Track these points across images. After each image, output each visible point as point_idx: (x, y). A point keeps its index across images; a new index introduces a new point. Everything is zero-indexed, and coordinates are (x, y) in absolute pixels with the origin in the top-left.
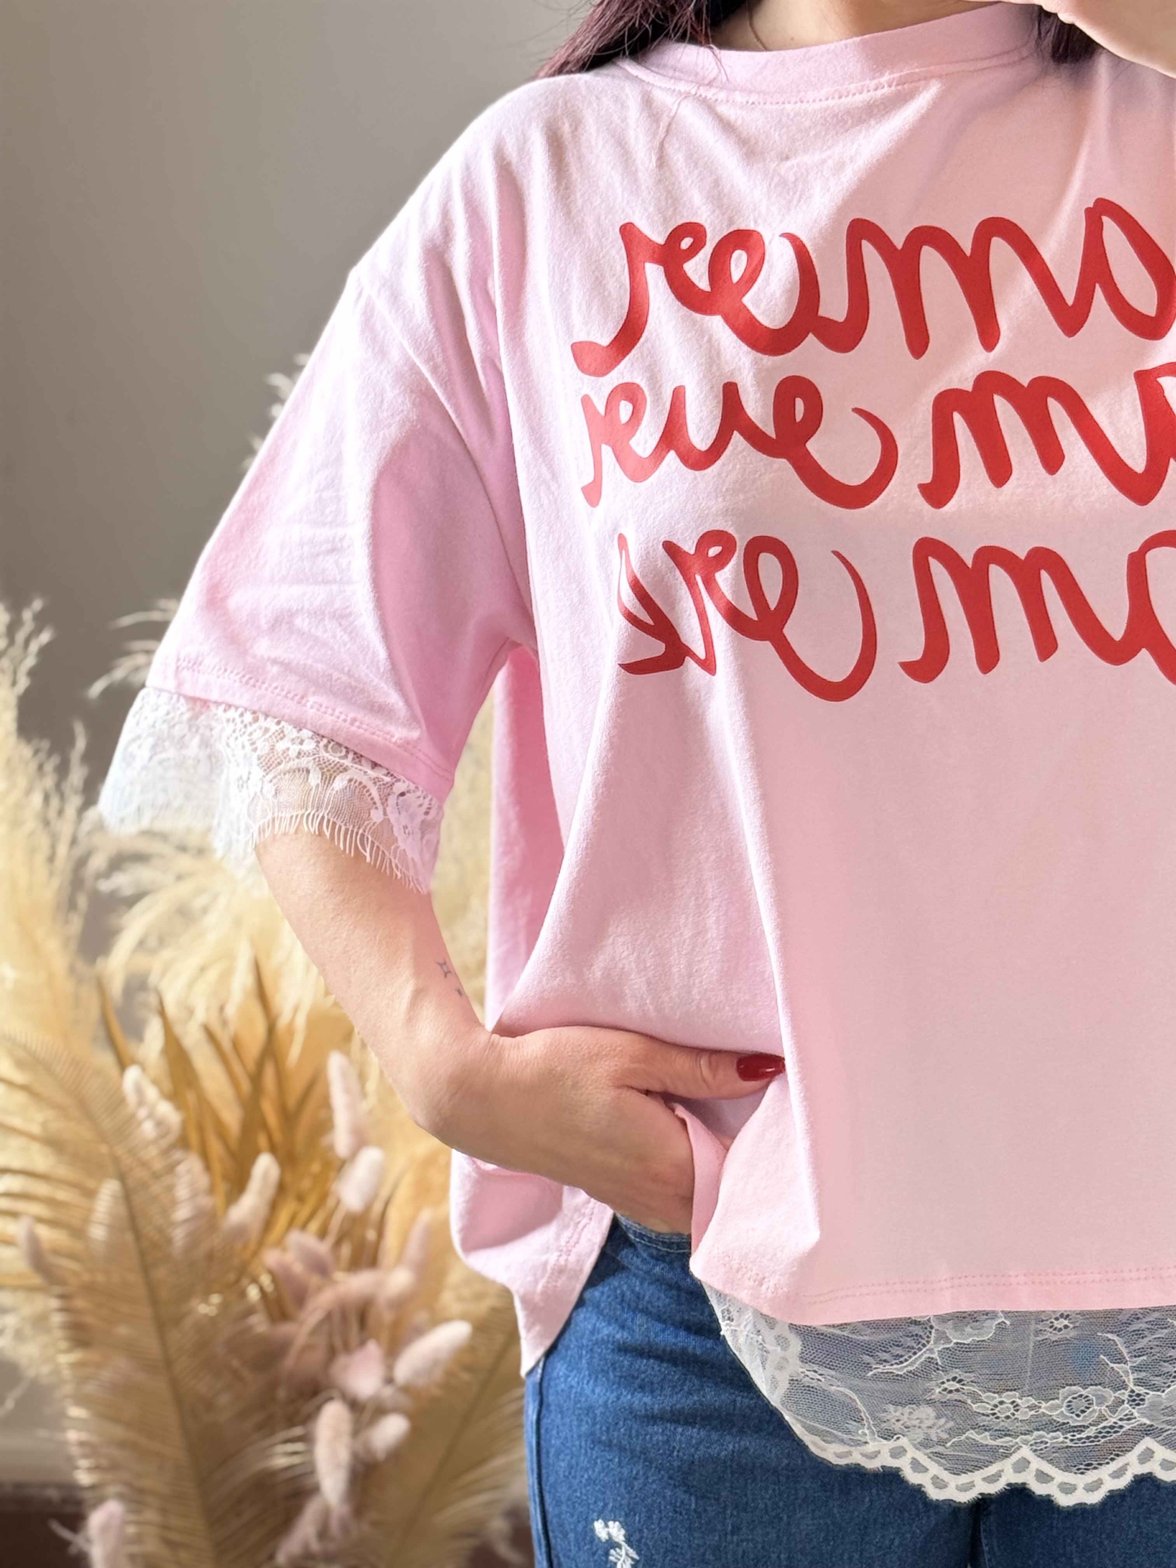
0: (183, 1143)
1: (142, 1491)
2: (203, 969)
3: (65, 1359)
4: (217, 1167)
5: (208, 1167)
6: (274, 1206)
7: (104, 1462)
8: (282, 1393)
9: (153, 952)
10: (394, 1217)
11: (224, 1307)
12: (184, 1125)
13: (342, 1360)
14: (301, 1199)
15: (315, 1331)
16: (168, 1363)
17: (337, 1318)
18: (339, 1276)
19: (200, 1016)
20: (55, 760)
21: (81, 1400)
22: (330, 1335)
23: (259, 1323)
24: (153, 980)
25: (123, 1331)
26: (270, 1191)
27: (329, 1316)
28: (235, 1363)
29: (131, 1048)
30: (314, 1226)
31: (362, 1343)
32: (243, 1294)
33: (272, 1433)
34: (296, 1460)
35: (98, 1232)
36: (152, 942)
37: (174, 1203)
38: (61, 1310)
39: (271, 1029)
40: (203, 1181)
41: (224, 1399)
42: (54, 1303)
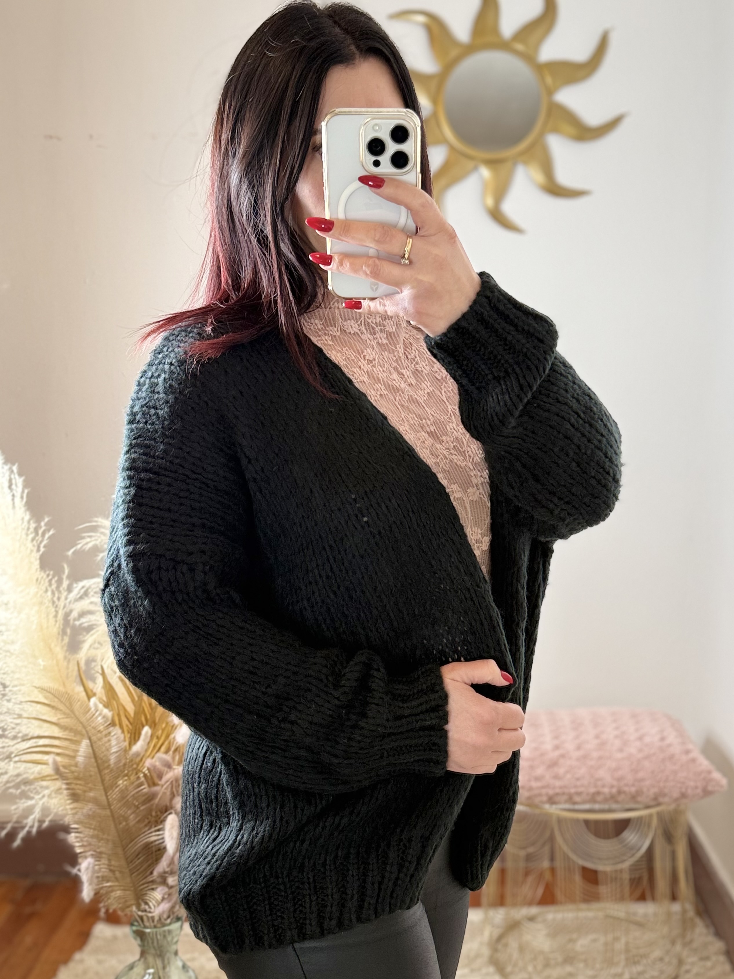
0: (113, 724)
1: (101, 853)
3: (68, 807)
4: (126, 731)
5: (123, 732)
6: (149, 744)
7: (85, 843)
8: (154, 812)
11: (131, 783)
12: (113, 716)
16: (109, 805)
23: (145, 788)
25: (92, 794)
26: (148, 740)
28: (136, 803)
29: (91, 688)
33: (150, 828)
34: (157, 838)
35: (80, 759)
37: (110, 747)
38: (67, 789)
41: (132, 817)
42: (64, 786)
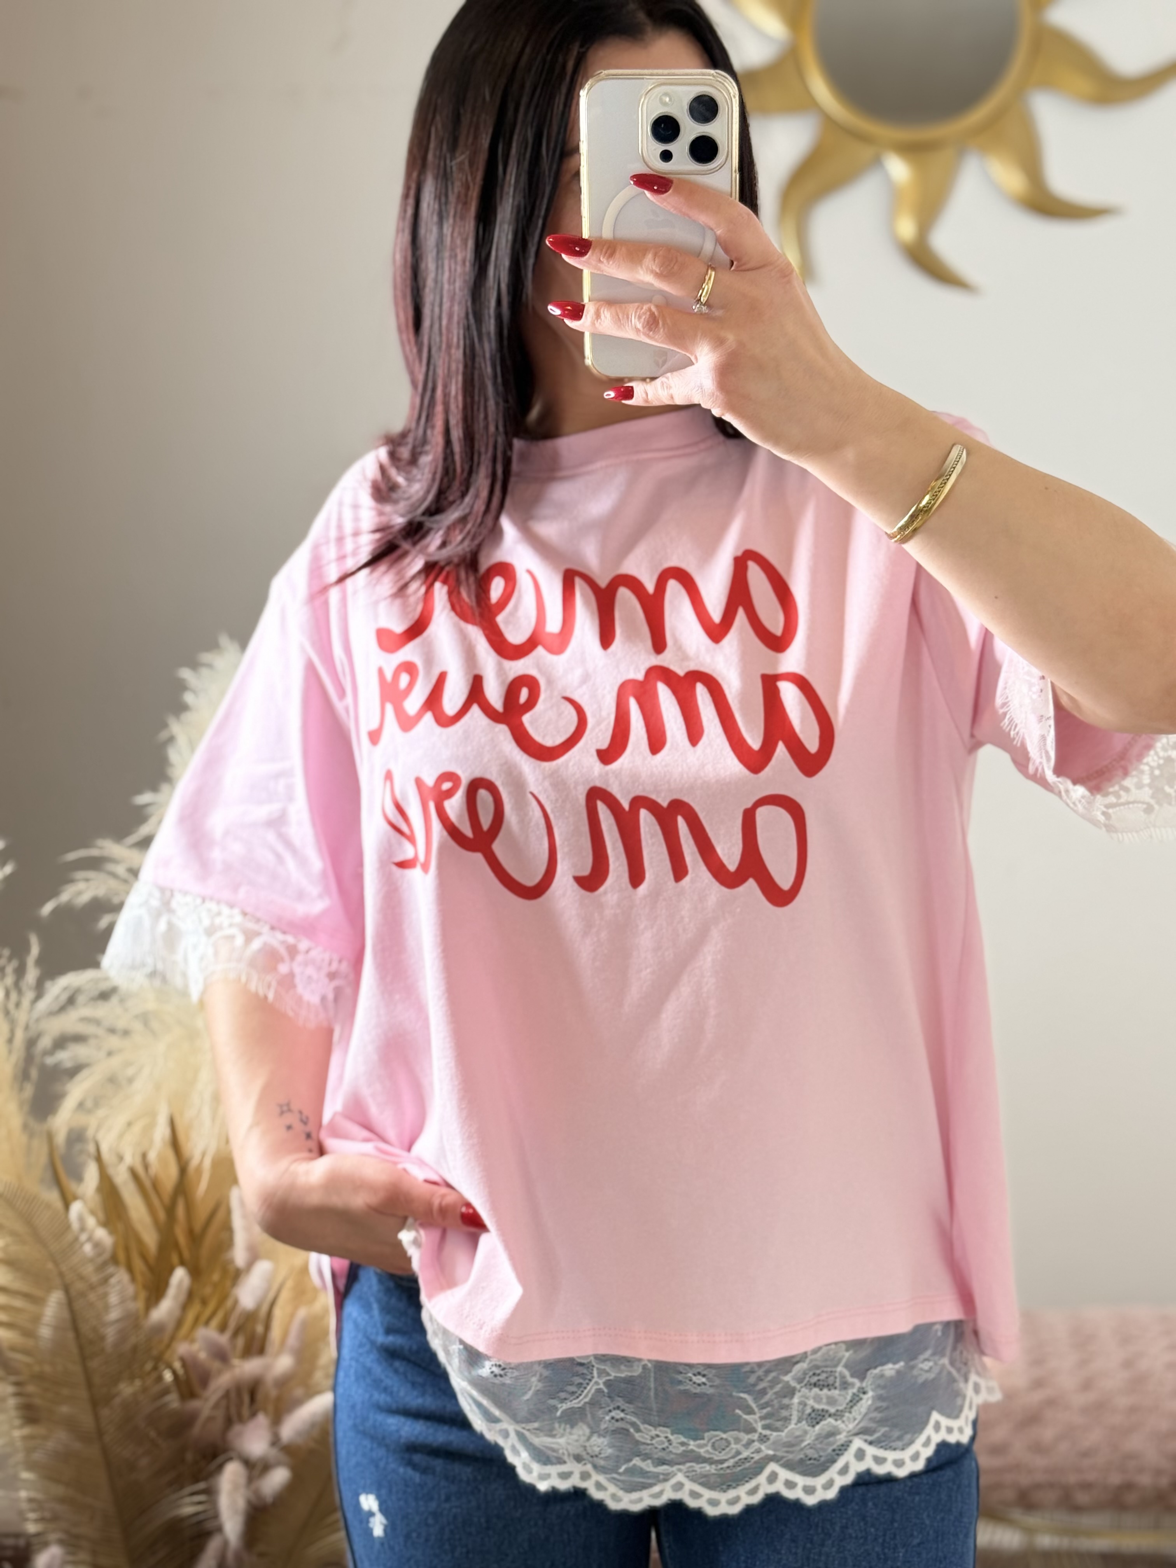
0: (114, 1260)
1: (78, 1537)
2: (129, 1124)
3: (17, 1433)
4: (139, 1278)
5: (133, 1279)
6: (185, 1307)
7: (47, 1515)
8: (189, 1456)
9: (89, 1112)
10: (279, 1314)
11: (144, 1390)
12: (115, 1246)
13: (237, 1428)
14: (204, 1302)
15: (216, 1406)
16: (100, 1433)
17: (233, 1395)
18: (236, 1362)
19: (129, 1160)
20: (15, 963)
21: (31, 1466)
22: (228, 1408)
23: (173, 1401)
24: (90, 1133)
25: (65, 1409)
26: (183, 1297)
27: (227, 1395)
28: (153, 1434)
29: (72, 1186)
30: (215, 1322)
31: (253, 1414)
32: (160, 1378)
33: (182, 1487)
34: (199, 1508)
35: (45, 1332)
36: (89, 1104)
37: (107, 1308)
38: (17, 1394)
39: (183, 1169)
40: (130, 1289)
41: (144, 1462)
42: (10, 1389)
